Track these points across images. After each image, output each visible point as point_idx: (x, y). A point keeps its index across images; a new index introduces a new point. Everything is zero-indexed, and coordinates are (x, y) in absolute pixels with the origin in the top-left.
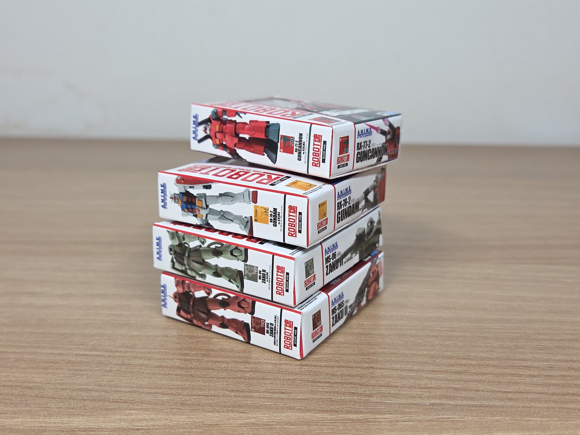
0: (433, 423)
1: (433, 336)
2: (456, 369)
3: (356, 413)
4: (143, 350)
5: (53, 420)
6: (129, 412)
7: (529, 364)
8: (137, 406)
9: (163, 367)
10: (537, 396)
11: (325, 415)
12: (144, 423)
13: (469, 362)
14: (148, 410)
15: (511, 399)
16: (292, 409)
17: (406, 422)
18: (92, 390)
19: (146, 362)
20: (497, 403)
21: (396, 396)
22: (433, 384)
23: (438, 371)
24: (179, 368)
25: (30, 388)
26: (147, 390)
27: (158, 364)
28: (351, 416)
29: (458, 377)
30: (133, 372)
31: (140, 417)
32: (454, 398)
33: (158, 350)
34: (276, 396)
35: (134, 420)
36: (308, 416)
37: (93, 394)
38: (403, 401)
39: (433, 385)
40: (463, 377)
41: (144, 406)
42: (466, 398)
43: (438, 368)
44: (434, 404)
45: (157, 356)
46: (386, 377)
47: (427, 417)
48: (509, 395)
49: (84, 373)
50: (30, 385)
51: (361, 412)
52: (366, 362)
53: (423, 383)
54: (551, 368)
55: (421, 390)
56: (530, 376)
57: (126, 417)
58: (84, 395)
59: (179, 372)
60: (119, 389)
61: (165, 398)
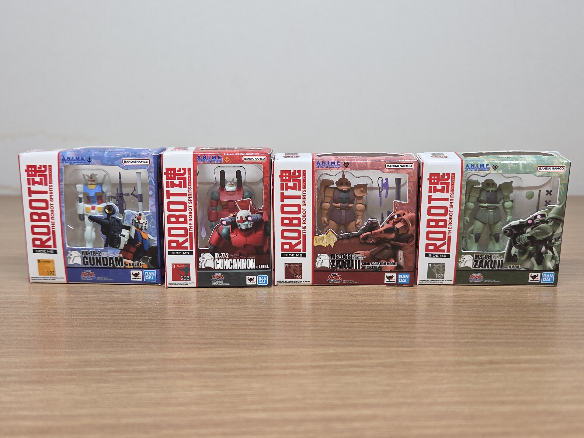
1: (458, 306)
3: (405, 347)
4: (218, 316)
5: (157, 354)
9: (238, 325)
11: (380, 349)
12: (233, 355)
13: (492, 319)
15: (530, 339)
16: (352, 346)
18: (183, 338)
19: (223, 323)
20: (520, 341)
21: (437, 338)
22: (464, 331)
23: (466, 324)
24: (251, 325)
25: (131, 338)
26: (229, 338)
27: (233, 323)
28: (401, 349)
29: (484, 327)
30: (213, 328)
32: (484, 338)
33: (230, 316)
34: (336, 339)
36: (366, 349)
37: (185, 340)
38: (442, 340)
40: (488, 327)
43: (466, 323)
44: (467, 342)
45: (231, 319)
46: (425, 328)
48: (528, 337)
49: (173, 329)
50: (130, 336)
51: (409, 347)
52: (406, 320)
53: (456, 331)
55: (455, 334)
56: (544, 326)
57: (216, 352)
58: (177, 341)
59: (252, 328)
60: (205, 337)
61: (245, 341)
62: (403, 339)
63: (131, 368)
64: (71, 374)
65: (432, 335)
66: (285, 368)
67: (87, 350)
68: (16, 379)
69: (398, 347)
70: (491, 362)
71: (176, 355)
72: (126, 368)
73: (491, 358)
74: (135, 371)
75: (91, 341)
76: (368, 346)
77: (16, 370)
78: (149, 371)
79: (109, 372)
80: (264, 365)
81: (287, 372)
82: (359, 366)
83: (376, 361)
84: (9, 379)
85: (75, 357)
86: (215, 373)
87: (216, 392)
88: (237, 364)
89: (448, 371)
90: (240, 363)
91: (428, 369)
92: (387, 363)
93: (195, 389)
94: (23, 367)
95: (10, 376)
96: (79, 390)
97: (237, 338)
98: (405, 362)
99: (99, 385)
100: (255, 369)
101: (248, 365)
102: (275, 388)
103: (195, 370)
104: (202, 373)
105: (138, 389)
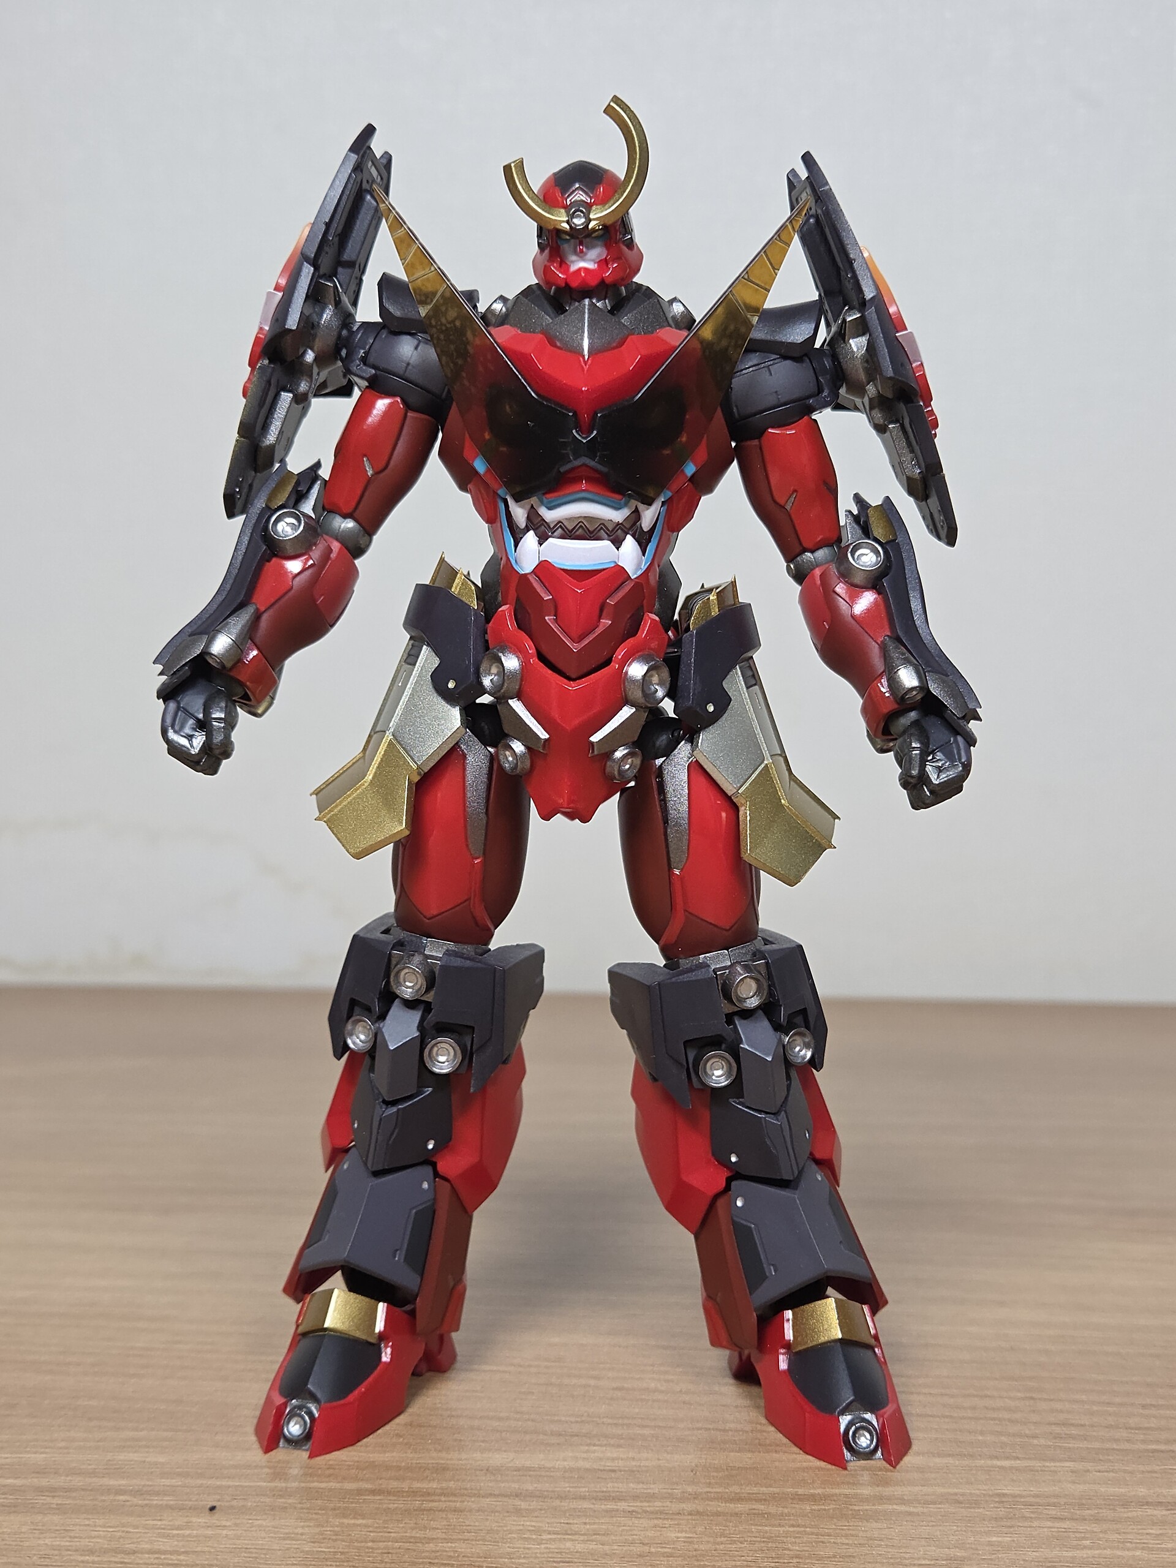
0: (1154, 1475)
1: (1151, 1355)
3: (1007, 1458)
4: (580, 1365)
6: (587, 1448)
8: (599, 1440)
9: (627, 1389)
11: (950, 1460)
12: (621, 1463)
14: (619, 1446)
17: (1103, 1472)
18: (508, 1418)
19: (592, 1382)
21: (1085, 1438)
22: (1153, 1423)
23: (1161, 1406)
24: (655, 1390)
26: (610, 1421)
27: (615, 1385)
28: (999, 1463)
30: (573, 1395)
31: (609, 1455)
35: (601, 1459)
37: (512, 1423)
38: (1097, 1445)
39: (1153, 1425)
41: (612, 1442)
43: (1161, 1402)
44: (1154, 1451)
45: (610, 1374)
46: (1062, 1411)
47: (1141, 1468)
51: (1018, 1458)
52: (1018, 1390)
53: (1132, 1422)
55: (1130, 1431)
58: (496, 1424)
59: (660, 1397)
60: (556, 1418)
61: (646, 1432)
62: (1003, 1439)
63: (405, 1486)
64: (282, 1494)
65: (1074, 1431)
66: (738, 1499)
68: (168, 1500)
72: (394, 1484)
74: (414, 1493)
77: (167, 1482)
79: (360, 1492)
80: (690, 1489)
81: (740, 1507)
83: (940, 1490)
84: (156, 1501)
86: (586, 1505)
87: (592, 1546)
88: (631, 1485)
89: (1097, 1520)
90: (638, 1483)
91: (1053, 1512)
92: (963, 1495)
93: (545, 1536)
94: (179, 1475)
95: (158, 1494)
96: (306, 1530)
97: (626, 1421)
98: (1004, 1495)
99: (346, 1521)
100: (671, 1497)
101: (655, 1488)
102: (715, 1543)
103: (540, 1496)
104: (557, 1503)
105: (429, 1534)
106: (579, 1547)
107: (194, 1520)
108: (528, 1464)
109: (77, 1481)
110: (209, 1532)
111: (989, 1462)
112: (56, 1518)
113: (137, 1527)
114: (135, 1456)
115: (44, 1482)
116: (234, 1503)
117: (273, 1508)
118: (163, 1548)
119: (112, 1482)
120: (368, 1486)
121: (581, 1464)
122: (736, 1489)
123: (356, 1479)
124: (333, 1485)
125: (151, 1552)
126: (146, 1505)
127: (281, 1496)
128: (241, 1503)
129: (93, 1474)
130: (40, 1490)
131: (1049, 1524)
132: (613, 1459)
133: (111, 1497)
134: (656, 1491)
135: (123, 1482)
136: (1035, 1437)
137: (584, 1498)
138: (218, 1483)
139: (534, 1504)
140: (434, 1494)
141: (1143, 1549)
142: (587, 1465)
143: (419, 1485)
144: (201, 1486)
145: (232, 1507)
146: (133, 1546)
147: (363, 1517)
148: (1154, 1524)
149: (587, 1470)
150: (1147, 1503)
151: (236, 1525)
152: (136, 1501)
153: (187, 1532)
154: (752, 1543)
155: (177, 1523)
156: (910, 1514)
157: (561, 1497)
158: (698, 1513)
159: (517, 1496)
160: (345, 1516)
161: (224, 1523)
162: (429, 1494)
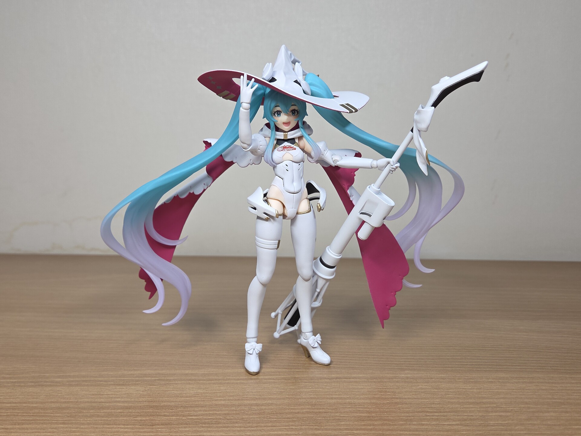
2: (343, 355)
3: (298, 369)
5: (178, 371)
7: (374, 354)
10: (373, 364)
13: (349, 353)
15: (363, 365)
16: (273, 368)
18: (191, 362)
19: (212, 353)
20: (357, 366)
24: (226, 355)
25: (166, 362)
26: (214, 362)
28: (296, 370)
29: (343, 358)
31: (212, 370)
32: (339, 365)
35: (210, 371)
36: (280, 370)
40: (345, 358)
42: (344, 365)
45: (216, 351)
48: (362, 364)
51: (301, 369)
54: (383, 355)
56: (373, 358)
57: (206, 370)
58: (188, 364)
59: (226, 357)
60: (202, 362)
61: (221, 365)
63: (166, 378)
64: (138, 381)
66: (238, 380)
67: (145, 368)
68: (112, 383)
69: (295, 369)
70: (337, 378)
71: (187, 372)
72: (163, 378)
73: (338, 376)
74: (167, 380)
75: (146, 363)
76: (281, 368)
77: (112, 379)
78: (174, 380)
79: (155, 380)
80: (228, 378)
81: (238, 381)
82: (273, 379)
83: (283, 377)
84: (109, 383)
85: (139, 372)
86: (205, 382)
87: (204, 391)
88: (216, 377)
89: (314, 382)
90: (217, 376)
91: (305, 381)
92: (287, 377)
93: (194, 389)
94: (115, 377)
95: (110, 381)
96: (142, 389)
97: (218, 362)
98: (296, 377)
99: (151, 387)
100: (224, 380)
101: (220, 378)
102: (231, 390)
103: (195, 380)
104: (198, 381)
105: (169, 389)
106: (201, 391)
107: (117, 387)
108: (193, 373)
109: (92, 379)
110: (120, 390)
111: (294, 370)
112: (86, 387)
113: (104, 389)
114: (106, 373)
115: (85, 379)
116: (127, 383)
117: (135, 384)
118: (109, 394)
119: (100, 379)
120: (157, 378)
121: (205, 372)
122: (238, 377)
123: (155, 377)
124: (149, 378)
125: (106, 395)
126: (107, 384)
127: (137, 381)
128: (128, 383)
129: (96, 377)
130: (83, 381)
131: (304, 384)
132: (213, 371)
133: (99, 382)
134: (221, 378)
135: (103, 379)
136: (305, 364)
137: (204, 380)
138: (124, 379)
139: (193, 382)
140: (172, 380)
141: (322, 388)
142: (207, 373)
143: (168, 378)
144: (120, 379)
145: (126, 384)
146: (103, 393)
147: (155, 386)
148: (326, 383)
149: (207, 374)
150: (326, 378)
151: (126, 388)
152: (104, 383)
153: (115, 390)
154: (239, 389)
155: (113, 388)
156: (274, 382)
157: (200, 380)
158: (229, 383)
159: (190, 380)
160: (151, 386)
161: (123, 388)
162: (170, 380)
